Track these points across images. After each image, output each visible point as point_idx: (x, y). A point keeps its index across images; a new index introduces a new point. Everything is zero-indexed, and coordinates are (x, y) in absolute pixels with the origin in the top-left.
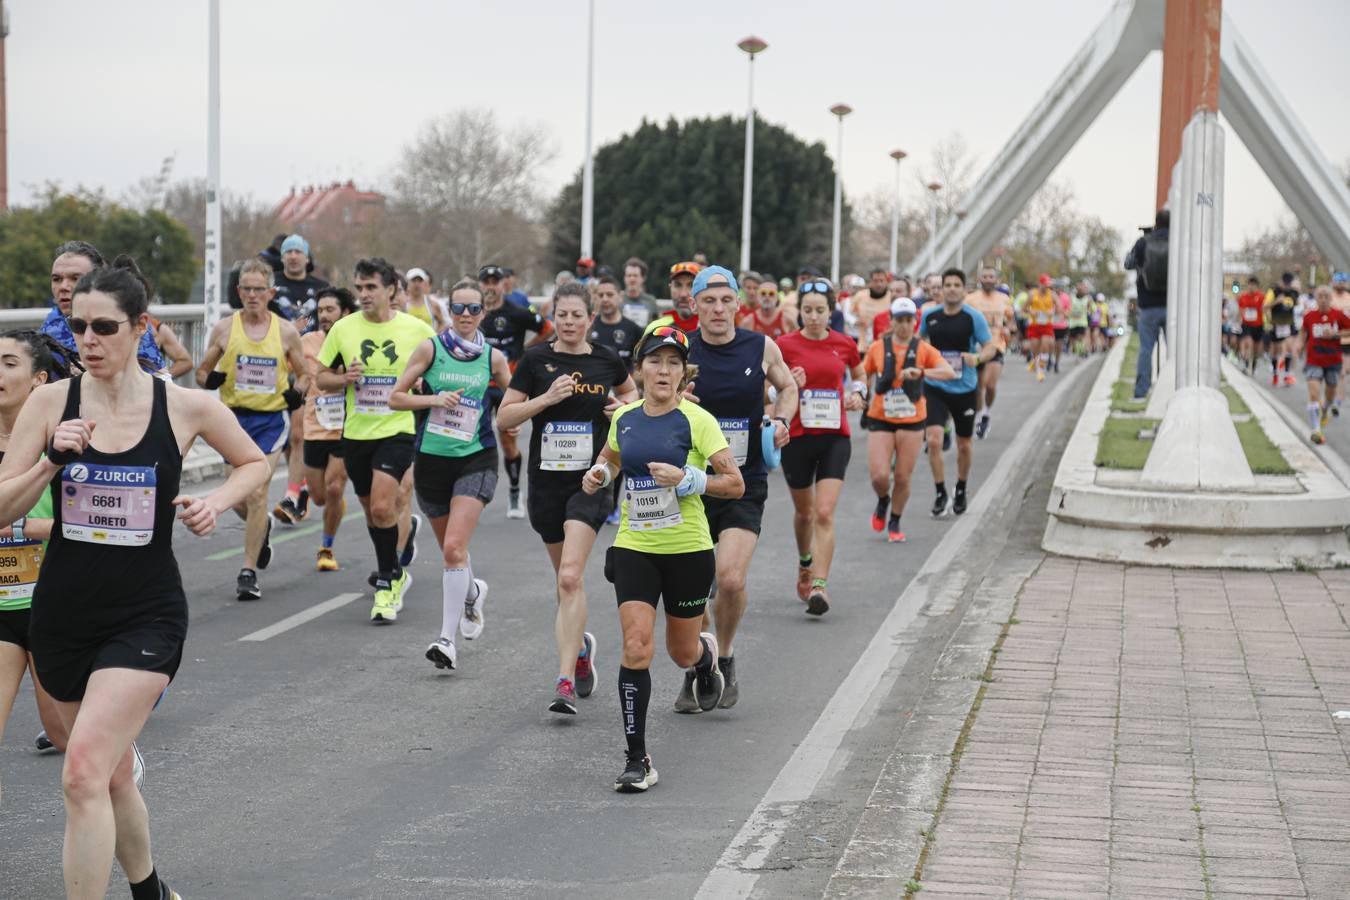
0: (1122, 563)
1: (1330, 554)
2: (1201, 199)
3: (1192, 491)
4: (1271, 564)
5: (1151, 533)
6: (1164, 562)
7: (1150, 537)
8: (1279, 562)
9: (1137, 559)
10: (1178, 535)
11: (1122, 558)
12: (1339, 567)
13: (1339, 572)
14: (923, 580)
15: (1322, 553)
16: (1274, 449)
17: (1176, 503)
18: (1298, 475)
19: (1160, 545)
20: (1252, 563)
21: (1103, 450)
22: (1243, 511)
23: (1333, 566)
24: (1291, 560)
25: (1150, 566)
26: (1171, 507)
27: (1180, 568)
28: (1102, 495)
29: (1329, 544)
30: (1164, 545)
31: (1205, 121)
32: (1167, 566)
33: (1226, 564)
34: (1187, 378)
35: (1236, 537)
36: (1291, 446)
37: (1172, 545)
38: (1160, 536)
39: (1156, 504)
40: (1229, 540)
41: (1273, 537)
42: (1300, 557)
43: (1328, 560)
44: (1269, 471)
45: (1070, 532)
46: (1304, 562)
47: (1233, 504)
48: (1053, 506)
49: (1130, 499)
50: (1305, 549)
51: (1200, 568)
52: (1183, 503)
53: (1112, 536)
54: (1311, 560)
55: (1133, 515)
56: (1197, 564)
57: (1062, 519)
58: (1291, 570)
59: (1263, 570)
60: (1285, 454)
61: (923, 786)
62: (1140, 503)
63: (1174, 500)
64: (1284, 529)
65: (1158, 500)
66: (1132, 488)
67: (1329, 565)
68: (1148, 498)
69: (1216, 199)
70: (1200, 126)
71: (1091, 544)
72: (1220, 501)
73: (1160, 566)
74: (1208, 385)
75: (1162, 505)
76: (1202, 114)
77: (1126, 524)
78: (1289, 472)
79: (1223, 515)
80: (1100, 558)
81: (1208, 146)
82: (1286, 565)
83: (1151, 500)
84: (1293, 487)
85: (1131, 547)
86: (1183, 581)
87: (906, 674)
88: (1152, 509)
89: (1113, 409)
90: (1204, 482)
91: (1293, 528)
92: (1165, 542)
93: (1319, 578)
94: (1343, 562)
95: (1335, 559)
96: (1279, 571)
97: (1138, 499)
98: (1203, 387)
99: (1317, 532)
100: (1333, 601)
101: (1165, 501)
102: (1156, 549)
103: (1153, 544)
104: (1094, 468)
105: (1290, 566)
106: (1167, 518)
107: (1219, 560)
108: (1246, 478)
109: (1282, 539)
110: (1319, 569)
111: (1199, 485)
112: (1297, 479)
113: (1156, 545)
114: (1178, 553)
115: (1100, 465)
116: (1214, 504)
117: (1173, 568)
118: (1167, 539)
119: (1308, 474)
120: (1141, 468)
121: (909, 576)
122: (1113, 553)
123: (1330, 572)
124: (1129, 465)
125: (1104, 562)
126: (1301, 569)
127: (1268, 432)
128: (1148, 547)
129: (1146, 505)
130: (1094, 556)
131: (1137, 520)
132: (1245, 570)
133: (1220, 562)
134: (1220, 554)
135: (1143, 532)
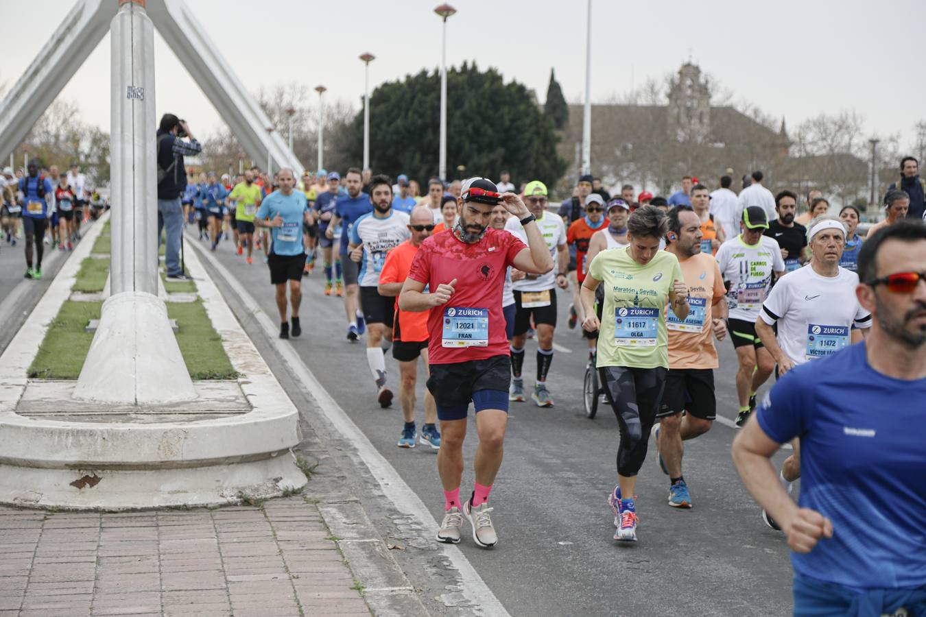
0: (43, 508)
1: (277, 480)
2: (134, 93)
3: (124, 416)
4: (213, 499)
5: (77, 471)
6: (92, 505)
7: (75, 476)
8: (222, 496)
9: (62, 504)
10: (109, 471)
11: (42, 503)
12: (287, 494)
13: (287, 501)
15: (269, 479)
16: (217, 339)
17: (106, 436)
18: (240, 380)
19: (88, 485)
20: (193, 499)
21: (43, 352)
22: (183, 440)
23: (280, 494)
24: (236, 491)
25: (76, 511)
26: (100, 439)
27: (111, 512)
28: (19, 428)
29: (275, 470)
30: (92, 486)
31: (132, 13)
32: (96, 510)
33: (163, 504)
34: (123, 282)
35: (175, 470)
36: (233, 333)
37: (102, 484)
38: (88, 474)
39: (81, 438)
40: (166, 474)
41: (215, 468)
42: (244, 488)
43: (275, 488)
44: (211, 376)
46: (249, 493)
47: (170, 434)
49: (52, 432)
50: (249, 479)
51: (134, 510)
52: (114, 435)
53: (31, 476)
54: (257, 490)
55: (57, 452)
56: (130, 505)
58: (236, 505)
59: (205, 507)
60: (226, 346)
62: (63, 437)
63: (102, 432)
64: (227, 458)
65: (83, 432)
66: (59, 415)
67: (276, 494)
68: (72, 431)
69: (147, 92)
70: (128, 18)
72: (156, 431)
73: (88, 511)
74: (145, 290)
75: (89, 439)
76: (128, 5)
77: (47, 462)
78: (231, 375)
79: (159, 449)
80: (16, 502)
81: (137, 38)
82: (230, 499)
83: (77, 433)
84: (237, 398)
85: (54, 489)
86: (114, 537)
88: (78, 444)
89: (74, 290)
90: (141, 399)
91: (237, 457)
92: (94, 481)
93: (266, 516)
94: (290, 489)
95: (282, 485)
96: (222, 506)
97: (61, 432)
98: (139, 292)
99: (265, 457)
100: (287, 570)
101: (92, 433)
102: (83, 489)
103: (79, 484)
104: (24, 380)
105: (235, 499)
106: (96, 454)
107: (155, 499)
108: (185, 390)
109: (225, 469)
110: (266, 500)
111: (136, 404)
112: (240, 384)
113: (84, 485)
114: (108, 493)
115: (33, 375)
116: (149, 435)
117: (104, 511)
118: (95, 476)
119: (251, 378)
120: (76, 377)
122: (33, 496)
123: (279, 501)
124: (64, 375)
125: (23, 508)
126: (246, 502)
127: (211, 315)
128: (74, 488)
129: (70, 439)
130: (10, 501)
131: (60, 457)
132: (186, 508)
133: (157, 502)
134: (158, 491)
135: (68, 471)
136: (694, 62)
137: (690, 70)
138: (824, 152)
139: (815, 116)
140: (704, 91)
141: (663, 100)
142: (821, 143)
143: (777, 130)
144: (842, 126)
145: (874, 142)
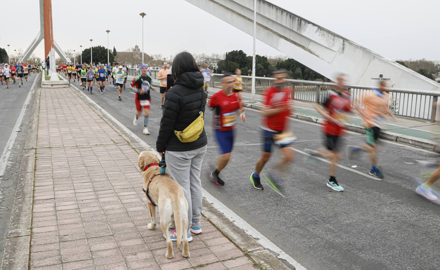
2: (53, 56)
3: (55, 82)
8: (62, 87)
10: (54, 85)
14: (31, 91)
16: (61, 78)
20: (60, 87)
22: (59, 83)
28: (46, 82)
35: (59, 85)
38: (52, 85)
44: (61, 80)
45: (44, 85)
48: (42, 83)
49: (49, 82)
50: (64, 86)
55: (49, 84)
57: (43, 84)
61: (38, 101)
63: (53, 82)
65: (51, 82)
71: (46, 86)
72: (57, 82)
73: (52, 88)
78: (63, 80)
85: (50, 86)
86: (55, 89)
87: (32, 97)
89: (45, 76)
108: (59, 80)
109: (62, 85)
114: (54, 87)
115: (45, 80)
120: (50, 80)
121: (29, 91)
122: (48, 87)
124: (48, 80)
126: (64, 87)
134: (57, 86)
136: (137, 45)
137: (137, 47)
138: (156, 60)
139: (155, 54)
140: (139, 50)
141: (131, 51)
142: (156, 59)
143: (151, 56)
144: (159, 56)
145: (165, 58)
